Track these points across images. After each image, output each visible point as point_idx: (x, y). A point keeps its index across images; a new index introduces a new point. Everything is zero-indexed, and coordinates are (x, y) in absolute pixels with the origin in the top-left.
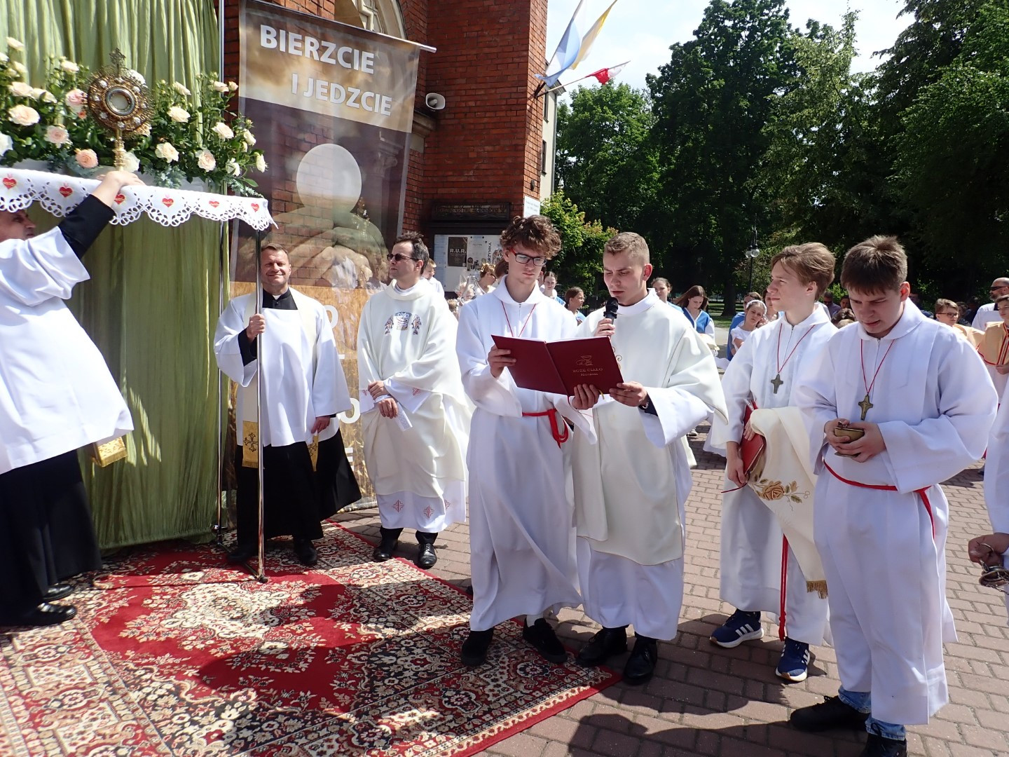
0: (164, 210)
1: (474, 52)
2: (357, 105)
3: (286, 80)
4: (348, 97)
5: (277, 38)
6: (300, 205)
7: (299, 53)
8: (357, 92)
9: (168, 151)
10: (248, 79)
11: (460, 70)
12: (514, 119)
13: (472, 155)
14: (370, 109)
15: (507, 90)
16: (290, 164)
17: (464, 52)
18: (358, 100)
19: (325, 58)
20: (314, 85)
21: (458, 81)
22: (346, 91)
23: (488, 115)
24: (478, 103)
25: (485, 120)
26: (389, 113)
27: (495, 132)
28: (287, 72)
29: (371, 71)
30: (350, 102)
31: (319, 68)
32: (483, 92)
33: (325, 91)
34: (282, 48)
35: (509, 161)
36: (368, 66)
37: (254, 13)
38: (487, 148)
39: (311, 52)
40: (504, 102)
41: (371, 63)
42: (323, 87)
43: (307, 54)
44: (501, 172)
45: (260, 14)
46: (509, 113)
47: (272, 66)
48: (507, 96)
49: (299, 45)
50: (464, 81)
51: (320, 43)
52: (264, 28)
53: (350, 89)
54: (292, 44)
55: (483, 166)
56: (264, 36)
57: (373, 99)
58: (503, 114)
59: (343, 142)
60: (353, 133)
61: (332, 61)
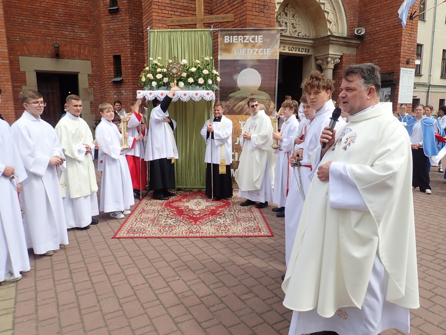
0: (184, 97)
1: (379, 5)
2: (257, 54)
3: (232, 51)
4: (253, 52)
5: (230, 39)
6: (239, 89)
7: (237, 42)
8: (257, 50)
9: (191, 80)
10: (221, 54)
11: (373, 14)
12: (396, 32)
13: (377, 52)
14: (262, 54)
15: (394, 19)
16: (235, 77)
17: (375, 6)
18: (257, 52)
19: (245, 41)
20: (242, 51)
21: (372, 20)
22: (253, 50)
23: (384, 33)
24: (380, 28)
25: (383, 35)
26: (270, 54)
27: (387, 40)
28: (233, 49)
29: (262, 41)
30: (254, 53)
31: (243, 45)
32: (382, 22)
33: (246, 52)
34: (231, 42)
35: (394, 52)
36: (261, 40)
37: (223, 33)
38: (384, 48)
39: (241, 41)
40: (392, 25)
41: (262, 39)
42: (245, 51)
43: (239, 41)
44: (390, 58)
45: (224, 33)
46: (394, 30)
47: (228, 48)
48: (394, 22)
49: (237, 39)
50: (374, 19)
51: (244, 37)
52: (226, 37)
53: (254, 49)
54: (234, 39)
55: (382, 57)
56: (226, 39)
57: (263, 51)
58: (391, 31)
59: (252, 67)
60: (256, 63)
61: (248, 42)
